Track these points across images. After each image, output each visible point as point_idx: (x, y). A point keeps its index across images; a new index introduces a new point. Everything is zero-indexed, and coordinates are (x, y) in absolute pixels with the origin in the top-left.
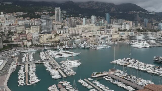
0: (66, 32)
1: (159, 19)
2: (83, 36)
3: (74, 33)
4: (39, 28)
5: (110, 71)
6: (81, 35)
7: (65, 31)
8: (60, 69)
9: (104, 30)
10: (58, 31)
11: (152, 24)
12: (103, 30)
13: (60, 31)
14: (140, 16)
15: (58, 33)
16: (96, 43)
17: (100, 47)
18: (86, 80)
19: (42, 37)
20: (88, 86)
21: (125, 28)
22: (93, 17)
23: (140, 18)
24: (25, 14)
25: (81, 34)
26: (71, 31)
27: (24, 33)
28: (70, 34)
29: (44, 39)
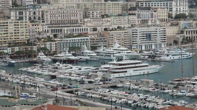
0: (37, 18)
2: (89, 28)
3: (59, 19)
6: (84, 27)
7: (34, 13)
9: (136, 12)
12: (135, 14)
13: (21, 13)
17: (170, 56)
21: (178, 10)
25: (79, 22)
26: (50, 14)
28: (49, 23)
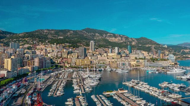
1: (170, 51)
3: (101, 59)
4: (77, 55)
5: (119, 90)
6: (107, 61)
8: (83, 85)
10: (90, 57)
11: (165, 55)
13: (92, 57)
14: (155, 48)
15: (90, 59)
16: (117, 68)
18: (97, 96)
19: (78, 61)
20: (97, 101)
22: (116, 48)
23: (155, 50)
24: (70, 45)
26: (99, 58)
27: (66, 57)
28: (99, 60)
29: (79, 62)
